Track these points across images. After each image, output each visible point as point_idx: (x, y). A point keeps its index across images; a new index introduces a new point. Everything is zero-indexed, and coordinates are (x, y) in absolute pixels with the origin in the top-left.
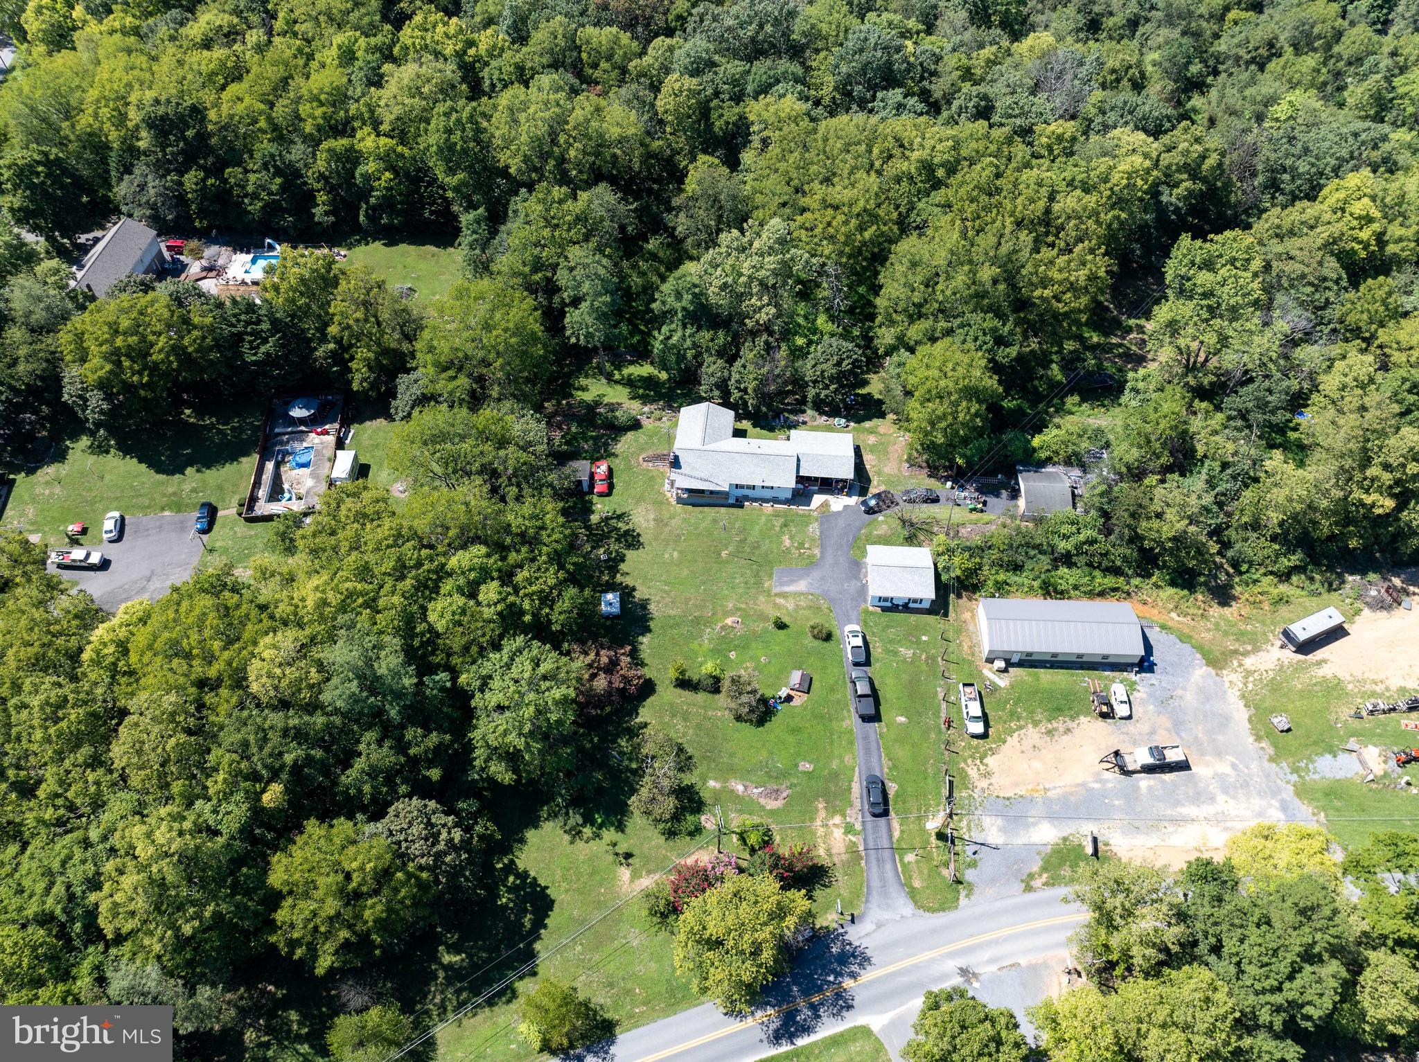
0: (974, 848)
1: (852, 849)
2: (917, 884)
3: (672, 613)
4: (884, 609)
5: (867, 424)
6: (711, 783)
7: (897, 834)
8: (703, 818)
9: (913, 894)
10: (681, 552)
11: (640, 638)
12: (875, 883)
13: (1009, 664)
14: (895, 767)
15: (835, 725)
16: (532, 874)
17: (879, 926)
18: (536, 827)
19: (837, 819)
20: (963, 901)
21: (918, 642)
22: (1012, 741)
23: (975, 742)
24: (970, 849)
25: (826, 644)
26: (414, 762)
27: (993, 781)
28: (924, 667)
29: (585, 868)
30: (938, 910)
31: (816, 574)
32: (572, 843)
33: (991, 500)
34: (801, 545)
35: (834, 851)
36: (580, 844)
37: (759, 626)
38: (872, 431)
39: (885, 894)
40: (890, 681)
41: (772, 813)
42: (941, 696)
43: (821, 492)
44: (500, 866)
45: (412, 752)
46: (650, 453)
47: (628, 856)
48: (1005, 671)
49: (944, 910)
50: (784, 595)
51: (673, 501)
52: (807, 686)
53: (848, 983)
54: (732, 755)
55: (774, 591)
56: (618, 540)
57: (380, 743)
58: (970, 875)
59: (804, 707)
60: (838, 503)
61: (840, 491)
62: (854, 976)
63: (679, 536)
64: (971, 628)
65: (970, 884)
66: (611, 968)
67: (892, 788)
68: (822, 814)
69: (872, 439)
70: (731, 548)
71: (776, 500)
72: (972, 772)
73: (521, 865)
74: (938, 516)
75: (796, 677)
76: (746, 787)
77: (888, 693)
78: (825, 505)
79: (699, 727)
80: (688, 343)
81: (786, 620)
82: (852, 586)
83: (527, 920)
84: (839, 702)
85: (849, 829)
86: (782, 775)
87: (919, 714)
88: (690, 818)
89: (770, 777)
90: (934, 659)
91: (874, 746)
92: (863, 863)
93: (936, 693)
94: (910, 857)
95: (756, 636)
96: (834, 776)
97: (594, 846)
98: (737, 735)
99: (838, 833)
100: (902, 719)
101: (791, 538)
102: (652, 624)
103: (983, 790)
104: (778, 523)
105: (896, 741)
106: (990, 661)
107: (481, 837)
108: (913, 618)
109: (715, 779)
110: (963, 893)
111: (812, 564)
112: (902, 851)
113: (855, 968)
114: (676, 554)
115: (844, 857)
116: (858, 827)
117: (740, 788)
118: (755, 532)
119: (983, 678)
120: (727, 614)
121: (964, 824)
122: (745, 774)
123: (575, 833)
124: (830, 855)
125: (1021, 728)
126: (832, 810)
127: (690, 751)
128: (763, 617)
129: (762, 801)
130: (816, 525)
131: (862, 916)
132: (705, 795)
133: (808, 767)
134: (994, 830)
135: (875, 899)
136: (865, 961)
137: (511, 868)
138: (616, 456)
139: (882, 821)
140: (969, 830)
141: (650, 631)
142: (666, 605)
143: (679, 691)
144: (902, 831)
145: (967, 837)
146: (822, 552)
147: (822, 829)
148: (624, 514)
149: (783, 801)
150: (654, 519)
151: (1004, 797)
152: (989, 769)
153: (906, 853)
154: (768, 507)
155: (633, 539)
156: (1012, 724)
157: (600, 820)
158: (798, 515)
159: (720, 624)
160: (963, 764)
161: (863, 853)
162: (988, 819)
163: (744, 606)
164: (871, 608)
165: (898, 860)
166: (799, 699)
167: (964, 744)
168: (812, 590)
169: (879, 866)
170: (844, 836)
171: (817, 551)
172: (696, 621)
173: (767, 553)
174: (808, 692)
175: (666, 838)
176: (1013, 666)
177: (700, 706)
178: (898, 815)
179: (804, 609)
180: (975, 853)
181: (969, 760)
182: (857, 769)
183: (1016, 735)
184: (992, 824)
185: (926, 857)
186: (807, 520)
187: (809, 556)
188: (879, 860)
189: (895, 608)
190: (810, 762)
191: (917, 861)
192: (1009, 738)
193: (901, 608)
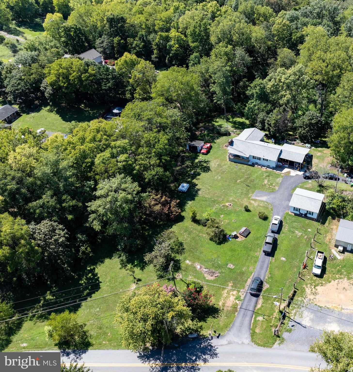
0: (293, 323)
1: (234, 307)
2: (257, 331)
3: (206, 196)
4: (296, 215)
5: (320, 149)
6: (187, 262)
7: (259, 306)
8: (177, 275)
9: (253, 334)
10: (222, 177)
11: (189, 202)
12: (237, 323)
13: (345, 250)
14: (271, 278)
15: (252, 253)
16: (99, 275)
17: (229, 343)
18: (110, 259)
19: (235, 293)
20: (276, 345)
21: (306, 231)
22: (334, 283)
23: (315, 278)
24: (291, 324)
25: (263, 222)
27: (317, 297)
28: (304, 241)
29: (120, 280)
30: (262, 346)
31: (272, 196)
32: (120, 269)
34: (271, 184)
35: (226, 305)
36: (123, 270)
37: (238, 209)
38: (320, 151)
39: (240, 330)
40: (285, 242)
41: (208, 281)
42: (307, 254)
43: (289, 168)
44: (89, 269)
47: (139, 280)
48: (343, 252)
49: (264, 346)
50: (255, 200)
51: (227, 159)
52: (247, 234)
53: (200, 363)
54: (201, 253)
55: (252, 198)
56: (201, 169)
58: (285, 335)
59: (241, 242)
60: (294, 173)
61: (296, 169)
62: (205, 361)
63: (224, 172)
64: (334, 232)
65: (283, 339)
67: (266, 286)
68: (230, 288)
69: (319, 154)
70: (242, 180)
71: (268, 167)
72: (308, 291)
73: (96, 271)
74: (335, 186)
75: (242, 230)
76: (201, 267)
77: (282, 246)
78: (289, 172)
79: (193, 238)
81: (250, 208)
82: (285, 203)
84: (258, 244)
85: (238, 298)
86: (219, 267)
87: (293, 259)
89: (213, 266)
90: (310, 239)
91: (266, 266)
92: (236, 313)
93: (305, 252)
94: (260, 318)
95: (235, 212)
96: (242, 273)
97: (128, 273)
98: (208, 246)
99: (232, 298)
100: (284, 259)
101: (268, 181)
102: (196, 198)
103: (310, 300)
104: (265, 175)
105: (276, 267)
106: (337, 246)
107: (84, 252)
108: (308, 221)
109: (190, 260)
110: (278, 342)
111: (273, 191)
112: (258, 314)
113: (207, 357)
114: (220, 177)
115: (229, 309)
116: (242, 297)
117: (199, 267)
118: (255, 176)
119: (330, 253)
120: (228, 201)
121: (294, 311)
122: (203, 262)
123: (124, 265)
124: (224, 306)
125: (341, 278)
126: (234, 288)
127: (185, 246)
129: (206, 275)
130: (281, 179)
131: (224, 336)
132: (183, 265)
133: (231, 266)
134: (308, 319)
135: (234, 330)
136: (214, 355)
137: (92, 271)
138: (215, 143)
139: (254, 299)
140: (295, 315)
141: (194, 200)
142: (206, 193)
143: (193, 223)
144: (262, 306)
145: (292, 318)
146: (279, 189)
147: (226, 294)
148: (208, 161)
149: (215, 278)
150: (218, 165)
151: (319, 306)
152: (316, 292)
153: (259, 316)
154: (264, 168)
155: (207, 169)
156: (337, 276)
157: (136, 263)
158: (275, 173)
159: (223, 204)
160: (304, 286)
161: (238, 309)
162: (307, 313)
163: (236, 200)
164: (290, 213)
165: (253, 318)
166: (241, 239)
167: (309, 277)
168: (268, 201)
169: (243, 317)
170: (234, 300)
171: (277, 188)
172: (214, 201)
173: (255, 184)
174: (246, 237)
175: (158, 278)
176: (348, 251)
177: (198, 231)
178: (263, 299)
179: (261, 207)
180: (292, 326)
181: (309, 285)
182: (253, 274)
183: (337, 281)
184: (307, 316)
185: (268, 321)
186: (278, 176)
187: (273, 189)
188: (244, 314)
189: (300, 215)
190: (234, 265)
191: (263, 321)
192: (333, 281)
193: (303, 215)
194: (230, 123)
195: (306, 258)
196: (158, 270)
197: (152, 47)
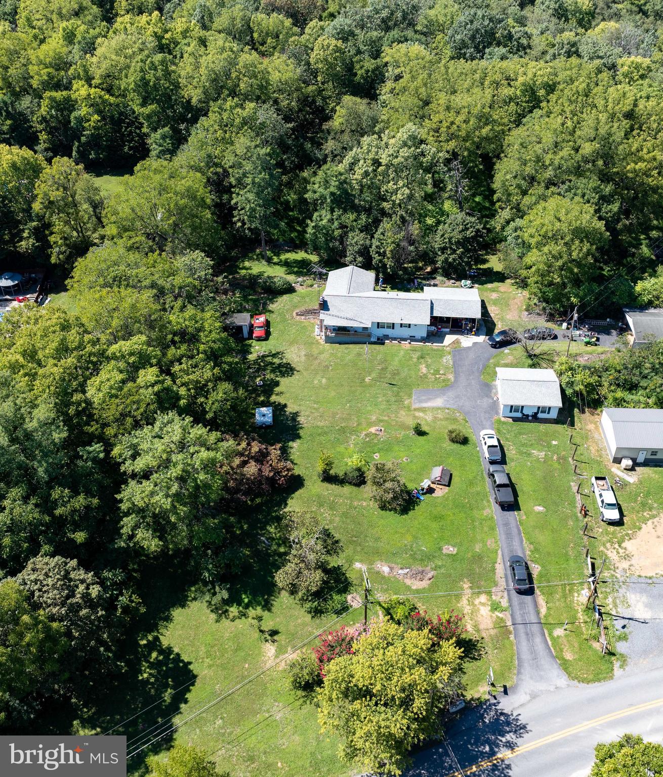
0: (625, 622)
1: (500, 625)
2: (568, 656)
3: (321, 424)
4: (515, 420)
5: (489, 286)
6: (358, 565)
7: (543, 611)
8: (349, 597)
9: (565, 666)
10: (328, 379)
11: (291, 444)
12: (525, 655)
13: (636, 464)
14: (536, 550)
15: (475, 513)
16: (176, 650)
17: (534, 696)
18: (183, 606)
19: (483, 598)
20: (617, 672)
21: (549, 446)
22: (647, 528)
23: (611, 529)
24: (619, 624)
25: (463, 447)
26: (60, 523)
27: (633, 562)
28: (556, 465)
29: (230, 645)
30: (593, 681)
31: (451, 394)
32: (217, 621)
33: (603, 337)
34: (437, 372)
35: (481, 627)
36: (225, 622)
37: (401, 434)
38: (493, 290)
39: (538, 667)
40: (526, 477)
41: (418, 591)
42: (575, 489)
43: (452, 333)
44: (144, 642)
45: (58, 512)
46: (303, 309)
47: (274, 633)
48: (632, 469)
49: (599, 680)
50: (423, 410)
51: (322, 342)
52: (447, 480)
53: (504, 754)
54: (377, 539)
55: (413, 407)
56: (273, 371)
57: (26, 499)
58: (621, 647)
59: (445, 498)
60: (467, 341)
61: (469, 332)
62: (510, 746)
63: (327, 367)
64: (596, 436)
65: (622, 655)
66: (252, 741)
67: (536, 569)
68: (468, 593)
69: (494, 296)
70: (374, 375)
71: (412, 339)
72: (612, 555)
73: (165, 642)
74: (558, 349)
75: (437, 472)
76: (391, 569)
77: (525, 486)
78: (457, 342)
79: (345, 515)
80: (336, 224)
81: (425, 428)
82: (485, 402)
83: (167, 695)
84: (478, 493)
85: (495, 607)
86: (428, 557)
87: (556, 504)
88: (336, 597)
89: (415, 559)
90: (564, 458)
91: (514, 532)
92: (512, 637)
93: (570, 486)
94: (559, 632)
95: (399, 442)
96: (478, 558)
97: (241, 624)
98: (382, 522)
99: (485, 611)
100: (541, 508)
101: (427, 366)
102: (301, 432)
103: (625, 570)
104: (415, 356)
105: (535, 527)
106: (617, 460)
107: (126, 609)
108: (543, 427)
109: (361, 561)
110: (617, 665)
111: (447, 386)
112: (551, 626)
113: (510, 737)
114: (324, 380)
115: (493, 632)
116: (504, 603)
117: (386, 569)
118: (396, 362)
119: (613, 476)
120: (371, 424)
121: (610, 600)
122: (390, 556)
123: (220, 611)
124: (478, 631)
125: (654, 517)
126: (478, 589)
127: (337, 536)
128: (403, 427)
129: (408, 582)
130: (449, 357)
131: (515, 687)
132: (351, 576)
133: (450, 550)
134: (640, 606)
135: (527, 670)
136: (520, 729)
137: (155, 644)
138: (272, 312)
139: (528, 598)
140: (616, 606)
141: (299, 437)
142: (315, 419)
143: (326, 485)
144: (548, 609)
145: (614, 613)
146: (456, 377)
147: (468, 607)
148: (278, 353)
149: (429, 582)
150: (305, 355)
151: (646, 577)
152: (627, 552)
153: (554, 628)
154: (406, 345)
155: (287, 370)
156: (645, 514)
157: (246, 600)
158: (432, 350)
159: (364, 433)
160: (602, 548)
161: (511, 628)
162: (633, 596)
163: (386, 418)
164: (503, 419)
165: (547, 635)
166: (440, 491)
167: (601, 530)
168: (448, 406)
169: (528, 640)
170: (490, 613)
171: (451, 377)
172: (343, 430)
173: (406, 378)
174: (449, 485)
175: (313, 617)
176: (639, 465)
177: (346, 498)
178: (543, 594)
179: (441, 420)
180: (624, 627)
181: (608, 545)
182: (500, 552)
183: (650, 522)
184: (638, 601)
185: (575, 632)
186: (441, 353)
187: (444, 381)
188: (527, 634)
189: (525, 419)
190: (454, 546)
191: (566, 636)
192: (643, 526)
193: (530, 418)
194: (278, 267)
195: (578, 497)
196: (302, 599)
197: (31, 127)
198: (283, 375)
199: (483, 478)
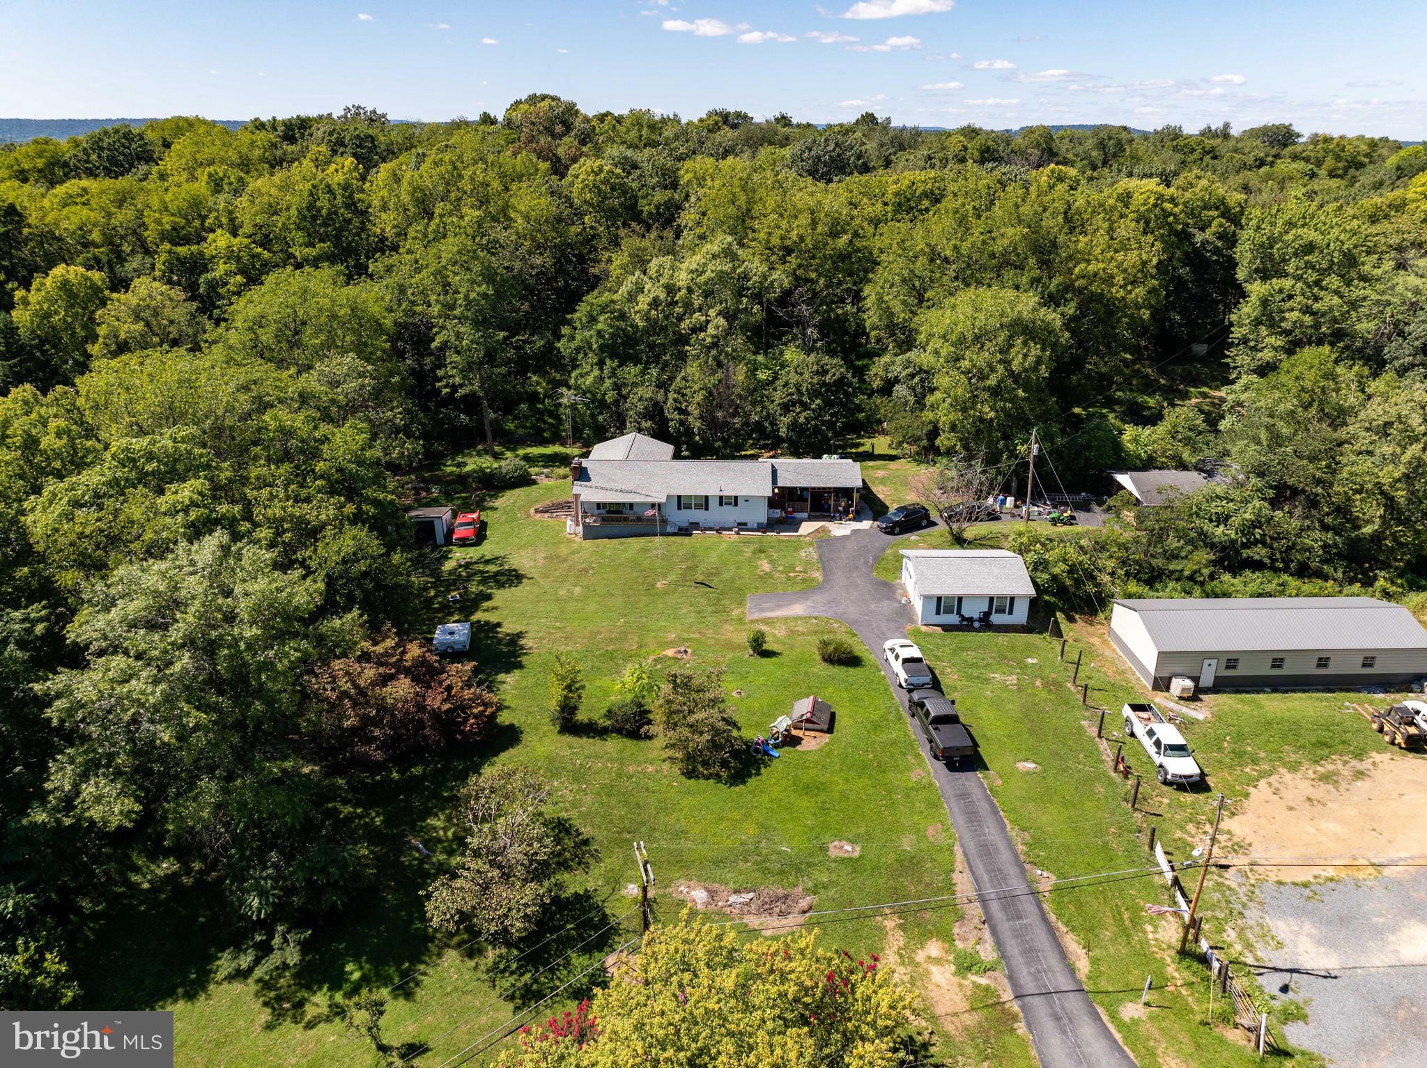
0: (1278, 978)
1: (984, 1000)
2: (1173, 1065)
3: (565, 648)
4: (947, 628)
6: (631, 890)
7: (1083, 966)
8: (610, 960)
10: (586, 587)
11: (502, 677)
12: (1065, 1067)
13: (1201, 688)
14: (1039, 841)
15: (894, 779)
19: (934, 948)
21: (1023, 665)
22: (1261, 793)
23: (1188, 798)
24: (1271, 982)
25: (852, 670)
27: (1255, 856)
28: (1045, 695)
31: (820, 598)
34: (791, 568)
35: (941, 1009)
37: (725, 656)
38: (876, 468)
40: (988, 713)
42: (1093, 731)
43: (810, 519)
46: (548, 502)
47: (414, 1050)
48: (1196, 697)
50: (768, 621)
51: (578, 539)
52: (826, 721)
54: (678, 835)
55: (749, 617)
56: (483, 581)
59: (825, 753)
60: (842, 528)
63: (585, 570)
64: (1107, 652)
67: (1045, 881)
68: (896, 941)
69: (881, 474)
70: (672, 577)
71: (742, 526)
74: (1005, 531)
75: (803, 707)
76: (712, 894)
77: (988, 728)
78: (822, 531)
79: (609, 790)
81: (773, 646)
82: (886, 607)
84: (894, 743)
85: (966, 965)
86: (795, 868)
87: (1060, 757)
88: (578, 960)
89: (766, 872)
90: (1059, 685)
91: (983, 807)
92: (1021, 1027)
93: (1081, 728)
94: (1132, 1011)
96: (910, 865)
98: (689, 801)
99: (942, 976)
100: (1030, 766)
101: (771, 562)
102: (524, 659)
103: (1242, 873)
104: (748, 551)
105: (1027, 800)
106: (1161, 686)
108: (1003, 639)
111: (808, 588)
112: (1110, 996)
114: (578, 589)
115: (970, 1020)
116: (988, 953)
117: (699, 895)
118: (713, 558)
120: (665, 644)
121: (1231, 934)
122: (708, 869)
124: (932, 1018)
125: (1267, 774)
126: (919, 931)
128: (730, 646)
129: (752, 920)
130: (811, 549)
132: (617, 911)
133: (846, 848)
134: (1305, 943)
138: (492, 508)
140: (1249, 945)
141: (520, 666)
142: (555, 641)
143: (568, 739)
144: (1094, 961)
145: (1250, 960)
146: (825, 575)
147: (901, 970)
148: (497, 558)
149: (801, 919)
150: (545, 558)
151: (1295, 883)
152: (1236, 839)
153: (1120, 1002)
154: (731, 536)
155: (509, 578)
156: (1248, 770)
158: (780, 541)
159: (652, 658)
160: (1178, 834)
161: (1015, 1007)
162: (1281, 923)
163: (697, 636)
164: (924, 629)
165: (1105, 1018)
166: (812, 742)
167: (1166, 801)
168: (816, 614)
169: (1064, 1032)
170: (956, 979)
171: (818, 575)
172: (611, 656)
173: (733, 580)
174: (830, 730)
175: (517, 1009)
176: (1207, 691)
177: (611, 760)
178: (1073, 929)
179: (803, 634)
181: (1190, 827)
182: (958, 849)
183: (1263, 784)
184: (1295, 934)
185: (1171, 1007)
186: (798, 545)
187: (804, 580)
188: (1058, 1019)
190: (853, 842)
191: (1152, 1018)
192: (1252, 789)
193: (976, 625)
195: (1103, 745)
196: (494, 968)
198: (501, 585)
199: (900, 718)
